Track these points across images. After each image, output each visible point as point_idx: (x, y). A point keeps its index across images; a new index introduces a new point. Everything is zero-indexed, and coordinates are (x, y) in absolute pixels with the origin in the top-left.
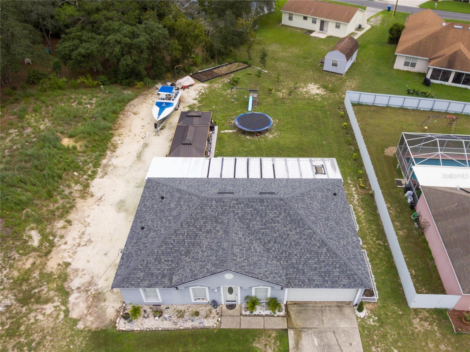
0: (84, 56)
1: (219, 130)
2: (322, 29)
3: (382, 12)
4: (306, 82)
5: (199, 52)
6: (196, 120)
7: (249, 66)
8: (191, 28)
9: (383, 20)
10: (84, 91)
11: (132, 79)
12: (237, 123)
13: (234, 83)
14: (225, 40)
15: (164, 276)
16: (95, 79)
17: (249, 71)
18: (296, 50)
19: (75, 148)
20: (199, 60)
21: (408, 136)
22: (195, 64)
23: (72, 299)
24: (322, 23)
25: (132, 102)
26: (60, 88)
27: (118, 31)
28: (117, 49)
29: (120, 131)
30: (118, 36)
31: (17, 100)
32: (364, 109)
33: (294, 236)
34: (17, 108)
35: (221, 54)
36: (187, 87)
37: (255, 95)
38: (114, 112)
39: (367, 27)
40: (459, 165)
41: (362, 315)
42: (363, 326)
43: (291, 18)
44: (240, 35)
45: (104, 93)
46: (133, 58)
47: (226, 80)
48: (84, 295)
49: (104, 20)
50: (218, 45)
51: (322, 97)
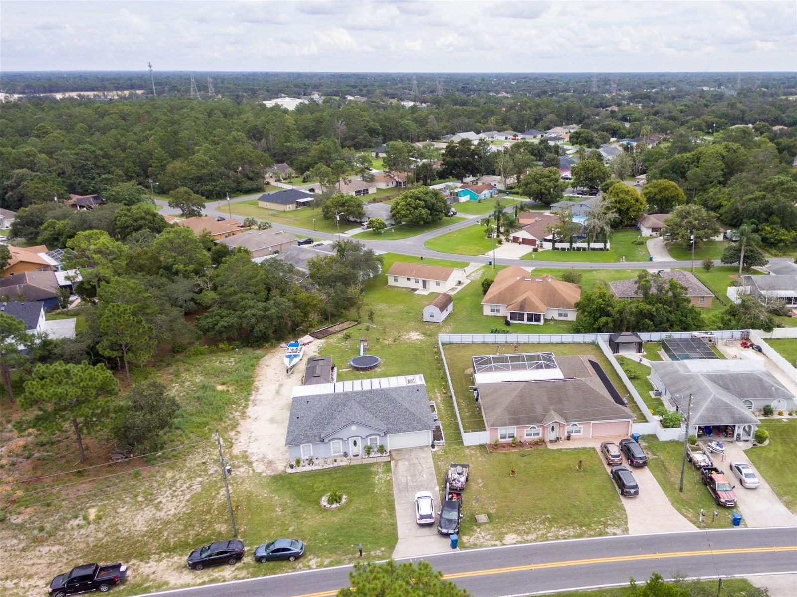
0: (225, 327)
1: (338, 370)
2: (424, 286)
3: (484, 267)
4: (408, 331)
5: (314, 316)
6: (321, 363)
7: (359, 323)
8: (310, 300)
9: (483, 274)
10: (221, 354)
11: (261, 342)
12: (352, 363)
13: (347, 337)
14: (337, 305)
15: (316, 436)
16: (230, 345)
17: (359, 326)
18: (401, 307)
19: (228, 391)
20: (315, 323)
21: (475, 358)
22: (311, 326)
23: (254, 464)
24: (424, 282)
25: (263, 358)
26: (201, 353)
27: (253, 307)
28: (253, 320)
29: (259, 378)
30: (254, 311)
31: (169, 365)
32: (454, 346)
33: (390, 408)
34: (172, 370)
35: (333, 315)
36: (308, 343)
37: (365, 344)
38: (252, 366)
39: (467, 282)
40: (504, 370)
41: (434, 450)
42: (435, 455)
43: (396, 280)
44: (349, 300)
45: (238, 354)
46: (265, 325)
47: (340, 335)
48: (262, 463)
49: (240, 300)
50: (330, 309)
51: (421, 341)
